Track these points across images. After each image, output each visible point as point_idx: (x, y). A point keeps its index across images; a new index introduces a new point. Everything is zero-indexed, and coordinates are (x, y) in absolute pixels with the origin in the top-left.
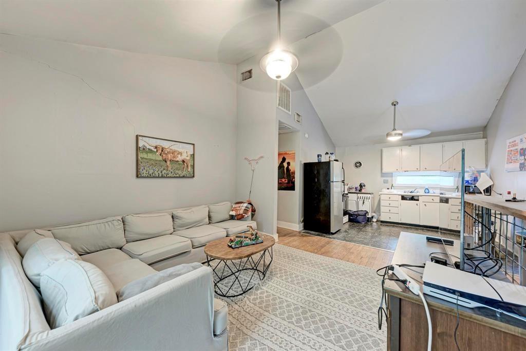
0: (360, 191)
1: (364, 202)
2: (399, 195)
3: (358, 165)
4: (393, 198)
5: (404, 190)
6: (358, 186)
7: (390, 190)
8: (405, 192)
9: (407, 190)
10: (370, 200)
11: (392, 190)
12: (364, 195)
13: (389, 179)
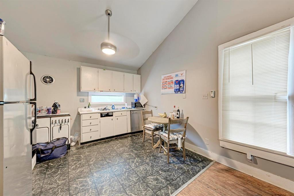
0: (53, 113)
1: (61, 127)
2: (99, 113)
3: (48, 80)
4: (94, 116)
5: (97, 108)
6: (50, 106)
7: (87, 109)
8: (99, 110)
9: (100, 108)
10: (69, 124)
11: (91, 109)
12: (61, 118)
13: (85, 98)
